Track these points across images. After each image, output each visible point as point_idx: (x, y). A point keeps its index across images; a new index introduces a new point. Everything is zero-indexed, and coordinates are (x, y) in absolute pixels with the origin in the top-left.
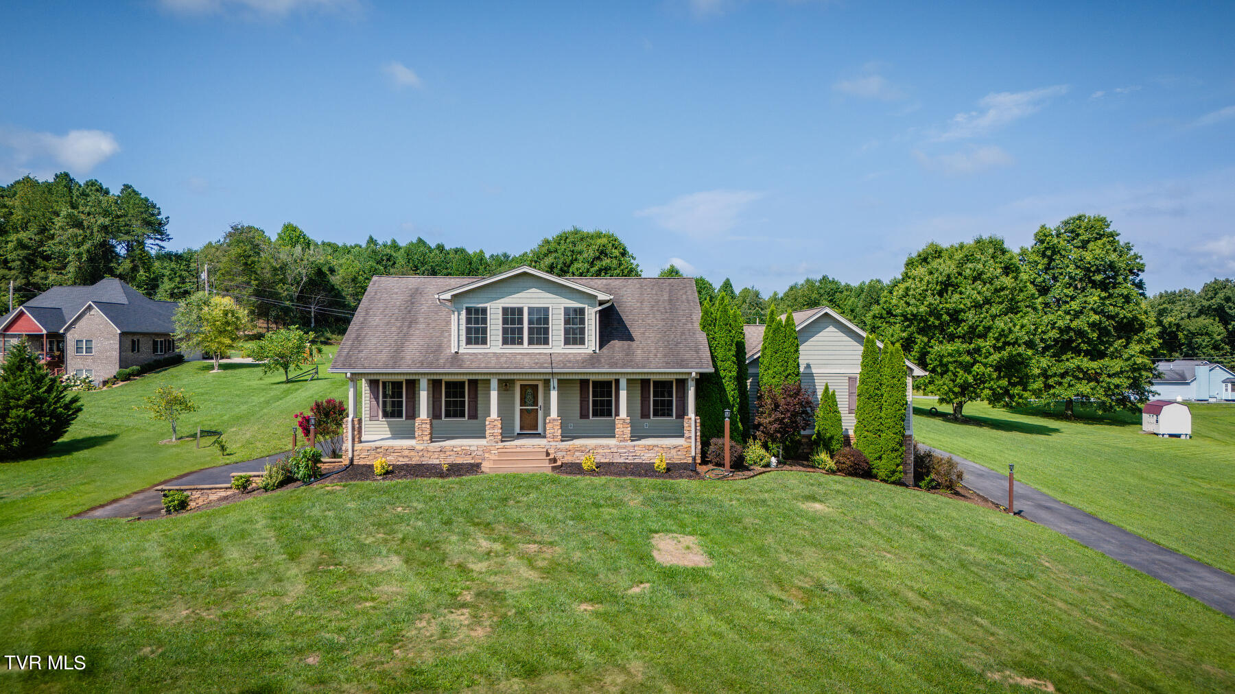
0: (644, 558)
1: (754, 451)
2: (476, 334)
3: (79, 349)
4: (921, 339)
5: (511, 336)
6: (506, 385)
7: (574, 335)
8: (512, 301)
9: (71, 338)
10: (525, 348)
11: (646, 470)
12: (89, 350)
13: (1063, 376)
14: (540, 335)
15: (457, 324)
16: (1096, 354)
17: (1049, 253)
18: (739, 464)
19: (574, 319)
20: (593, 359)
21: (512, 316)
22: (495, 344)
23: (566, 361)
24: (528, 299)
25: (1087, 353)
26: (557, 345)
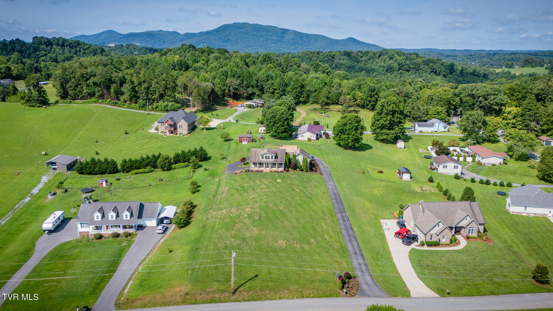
0: (276, 181)
1: (290, 169)
2: (263, 158)
3: (180, 127)
4: (340, 134)
5: (266, 158)
6: (265, 163)
7: (272, 158)
8: (266, 155)
9: (178, 125)
10: (267, 159)
11: (278, 172)
12: (182, 127)
13: (382, 133)
14: (269, 158)
15: (261, 157)
16: (389, 129)
17: (382, 106)
18: (288, 171)
19: (272, 157)
20: (274, 161)
21: (266, 157)
22: (264, 159)
23: (271, 161)
24: (267, 155)
25: (387, 129)
26: (270, 159)
